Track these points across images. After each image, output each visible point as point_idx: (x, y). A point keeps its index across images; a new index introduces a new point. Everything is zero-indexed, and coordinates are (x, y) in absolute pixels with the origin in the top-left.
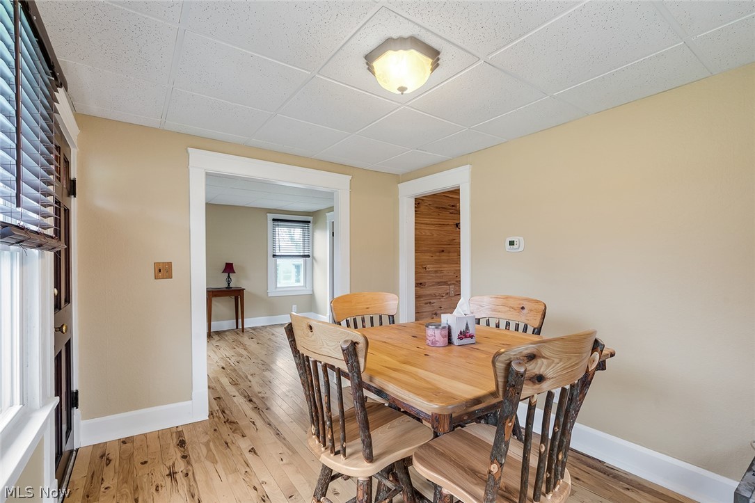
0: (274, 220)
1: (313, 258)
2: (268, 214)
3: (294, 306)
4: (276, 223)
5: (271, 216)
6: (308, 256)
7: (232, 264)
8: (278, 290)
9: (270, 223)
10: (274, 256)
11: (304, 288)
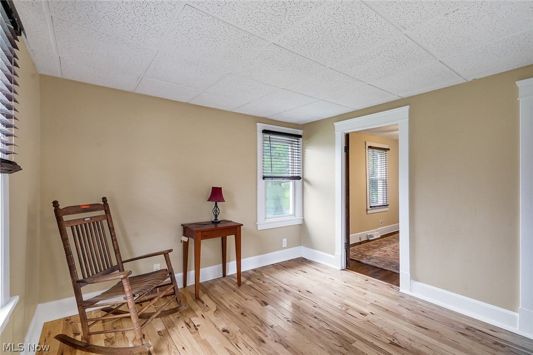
0: (265, 132)
1: (304, 180)
2: (258, 124)
3: (285, 240)
4: (267, 136)
5: (261, 126)
6: (299, 178)
7: (221, 188)
8: (268, 221)
9: (260, 135)
10: (264, 178)
11: (293, 218)
